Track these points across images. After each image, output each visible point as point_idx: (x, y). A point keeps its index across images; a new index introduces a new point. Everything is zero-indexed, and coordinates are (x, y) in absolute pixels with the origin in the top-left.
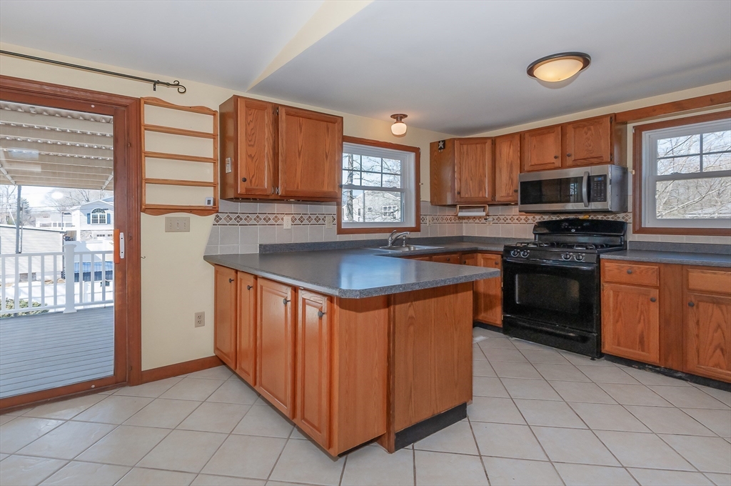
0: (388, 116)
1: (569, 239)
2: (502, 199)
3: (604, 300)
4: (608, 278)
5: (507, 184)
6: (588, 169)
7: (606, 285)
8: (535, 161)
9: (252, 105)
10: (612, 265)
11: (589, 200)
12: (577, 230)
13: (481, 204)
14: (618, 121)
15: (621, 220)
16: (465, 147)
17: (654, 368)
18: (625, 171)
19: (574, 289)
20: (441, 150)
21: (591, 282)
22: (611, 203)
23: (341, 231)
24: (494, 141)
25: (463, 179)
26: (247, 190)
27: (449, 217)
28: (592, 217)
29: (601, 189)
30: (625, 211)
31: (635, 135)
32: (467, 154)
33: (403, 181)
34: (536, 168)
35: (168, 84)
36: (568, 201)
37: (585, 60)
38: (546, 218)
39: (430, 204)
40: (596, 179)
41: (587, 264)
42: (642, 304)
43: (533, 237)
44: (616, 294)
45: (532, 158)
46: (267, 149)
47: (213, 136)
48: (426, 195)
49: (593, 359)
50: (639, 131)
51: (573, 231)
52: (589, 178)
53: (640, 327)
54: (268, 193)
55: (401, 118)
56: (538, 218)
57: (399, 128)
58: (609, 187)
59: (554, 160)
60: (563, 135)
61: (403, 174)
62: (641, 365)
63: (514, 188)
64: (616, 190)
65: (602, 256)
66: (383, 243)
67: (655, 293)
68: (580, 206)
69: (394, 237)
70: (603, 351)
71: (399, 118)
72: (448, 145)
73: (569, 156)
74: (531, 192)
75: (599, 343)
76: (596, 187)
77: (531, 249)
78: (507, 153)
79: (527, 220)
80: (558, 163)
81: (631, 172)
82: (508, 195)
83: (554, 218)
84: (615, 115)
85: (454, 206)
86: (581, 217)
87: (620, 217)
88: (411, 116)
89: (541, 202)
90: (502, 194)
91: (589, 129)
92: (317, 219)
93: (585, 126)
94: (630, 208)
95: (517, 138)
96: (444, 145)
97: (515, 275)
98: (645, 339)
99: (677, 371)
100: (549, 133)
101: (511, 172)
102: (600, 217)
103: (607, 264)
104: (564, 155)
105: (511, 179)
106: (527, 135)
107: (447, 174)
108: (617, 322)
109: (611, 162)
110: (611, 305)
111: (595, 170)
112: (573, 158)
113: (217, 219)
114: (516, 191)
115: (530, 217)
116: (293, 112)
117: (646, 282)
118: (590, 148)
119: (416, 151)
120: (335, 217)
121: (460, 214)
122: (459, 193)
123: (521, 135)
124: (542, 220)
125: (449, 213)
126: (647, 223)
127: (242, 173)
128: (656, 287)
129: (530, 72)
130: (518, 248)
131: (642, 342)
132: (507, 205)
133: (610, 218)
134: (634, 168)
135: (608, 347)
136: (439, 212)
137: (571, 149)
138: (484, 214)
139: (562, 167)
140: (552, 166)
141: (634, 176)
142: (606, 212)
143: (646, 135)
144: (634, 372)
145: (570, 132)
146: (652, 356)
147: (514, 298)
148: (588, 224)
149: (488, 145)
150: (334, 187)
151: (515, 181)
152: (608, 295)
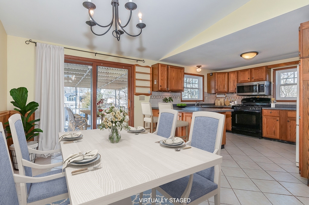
0: (195, 66)
1: (253, 104)
2: (231, 92)
3: (263, 121)
4: (264, 115)
5: (233, 86)
6: (258, 82)
7: (264, 117)
8: (242, 80)
9: (163, 65)
10: (265, 111)
11: (259, 92)
12: (255, 101)
13: (224, 93)
14: (268, 68)
15: (269, 98)
16: (219, 75)
17: (278, 140)
18: (270, 83)
19: (254, 118)
20: (211, 76)
21: (259, 116)
22: (266, 92)
23: (182, 101)
24: (228, 73)
25: (218, 85)
26: (161, 89)
27: (213, 97)
28: (260, 97)
29: (263, 89)
30: (270, 95)
31: (273, 72)
32: (220, 77)
33: (199, 86)
34: (242, 82)
35: (141, 61)
36: (253, 92)
37: (257, 53)
38: (245, 97)
39: (207, 93)
40: (261, 85)
41: (258, 110)
42: (274, 122)
43: (241, 103)
44: (267, 120)
45: (241, 79)
46: (166, 78)
47: (150, 74)
48: (206, 90)
49: (260, 139)
50: (275, 70)
51: (254, 101)
52: (259, 85)
53: (274, 129)
54: (166, 90)
55: (200, 67)
56: (243, 97)
57: (199, 70)
58: (265, 88)
59: (248, 79)
60: (251, 72)
61: (199, 84)
62: (274, 140)
63: (235, 88)
64: (267, 89)
65: (263, 108)
66: (194, 105)
67: (278, 118)
68: (256, 94)
69: (197, 103)
70: (263, 136)
71: (199, 67)
72: (213, 74)
73: (253, 78)
74: (240, 89)
75: (262, 134)
76: (261, 88)
77: (241, 107)
78: (233, 77)
79: (239, 98)
80: (249, 80)
81: (272, 83)
82: (233, 90)
83: (248, 97)
84: (267, 66)
85: (215, 93)
86: (257, 97)
87: (269, 97)
88: (203, 66)
89: (243, 92)
90: (231, 90)
91: (259, 70)
92: (176, 97)
93: (258, 69)
94: (272, 94)
95: (236, 72)
96: (212, 74)
97: (235, 114)
98: (275, 132)
99: (285, 141)
100: (246, 71)
101: (234, 83)
102: (263, 97)
103: (264, 110)
104: (251, 78)
105: (234, 85)
106: (239, 72)
107: (213, 84)
108: (267, 127)
109: (266, 80)
110: (265, 123)
111: (261, 83)
112: (254, 79)
113: (151, 97)
114: (236, 89)
115: (240, 97)
116: (172, 67)
117: (276, 115)
118: (259, 76)
119: (203, 76)
120: (180, 97)
121: (217, 96)
122: (217, 90)
123: (237, 72)
124: (244, 98)
125: (213, 96)
126: (278, 99)
127: (160, 84)
128: (278, 117)
129: (241, 56)
130: (237, 106)
131: (274, 133)
132: (232, 93)
133: (266, 97)
134: (273, 82)
135: (264, 135)
136: (210, 95)
137: (254, 76)
138: (225, 96)
139: (251, 82)
140: (247, 81)
141: (273, 84)
142: (264, 95)
143: (277, 72)
144: (272, 142)
145: (253, 71)
146: (278, 137)
147: (235, 121)
148: (259, 99)
149: (226, 75)
150: (182, 88)
151: (235, 86)
152: (264, 119)
